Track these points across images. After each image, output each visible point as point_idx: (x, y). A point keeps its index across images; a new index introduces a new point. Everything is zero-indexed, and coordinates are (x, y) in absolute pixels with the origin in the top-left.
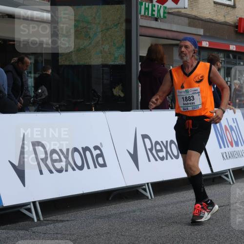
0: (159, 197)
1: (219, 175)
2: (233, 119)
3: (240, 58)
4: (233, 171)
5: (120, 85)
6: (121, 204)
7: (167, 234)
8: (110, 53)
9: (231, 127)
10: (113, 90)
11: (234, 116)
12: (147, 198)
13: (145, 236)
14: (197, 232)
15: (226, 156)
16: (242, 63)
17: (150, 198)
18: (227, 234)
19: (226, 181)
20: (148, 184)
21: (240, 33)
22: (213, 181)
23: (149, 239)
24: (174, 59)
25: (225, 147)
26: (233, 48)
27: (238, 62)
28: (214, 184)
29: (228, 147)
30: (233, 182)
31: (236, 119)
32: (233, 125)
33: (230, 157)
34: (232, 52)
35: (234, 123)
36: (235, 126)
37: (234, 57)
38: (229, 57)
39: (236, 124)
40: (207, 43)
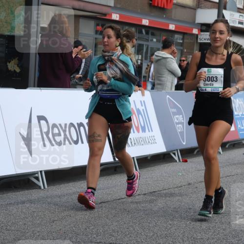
0: (52, 187)
2: (141, 102)
3: (153, 34)
4: (137, 160)
5: (16, 59)
6: (9, 194)
7: (59, 229)
8: (6, 22)
10: (8, 64)
11: (143, 99)
12: (40, 187)
13: (33, 231)
14: (92, 227)
15: (131, 143)
16: (155, 40)
17: (42, 188)
18: (126, 230)
20: (41, 172)
21: (154, 6)
22: (115, 170)
23: (38, 234)
24: (80, 32)
26: (145, 22)
27: (150, 39)
28: (116, 174)
29: (134, 132)
31: (144, 101)
32: (141, 108)
33: (135, 144)
34: (145, 26)
35: (142, 106)
36: (143, 110)
37: (147, 33)
38: (141, 32)
39: (144, 108)
40: (118, 15)
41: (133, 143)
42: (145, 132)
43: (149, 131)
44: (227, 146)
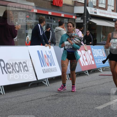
0: (8, 93)
1: (41, 81)
2: (49, 51)
3: (54, 19)
4: (48, 79)
9: (48, 56)
11: (50, 50)
12: (1, 94)
14: (27, 113)
15: (45, 71)
16: (55, 22)
17: (3, 94)
18: (43, 113)
19: (44, 84)
20: (2, 86)
21: (54, 6)
22: (38, 85)
25: (44, 66)
26: (50, 13)
27: (53, 21)
29: (46, 66)
30: (48, 85)
31: (50, 51)
32: (49, 55)
33: (47, 72)
34: (50, 15)
35: (50, 53)
36: (50, 55)
37: (51, 18)
38: (48, 18)
39: (50, 54)
41: (46, 71)
42: (51, 66)
43: (53, 65)
44: (91, 72)
